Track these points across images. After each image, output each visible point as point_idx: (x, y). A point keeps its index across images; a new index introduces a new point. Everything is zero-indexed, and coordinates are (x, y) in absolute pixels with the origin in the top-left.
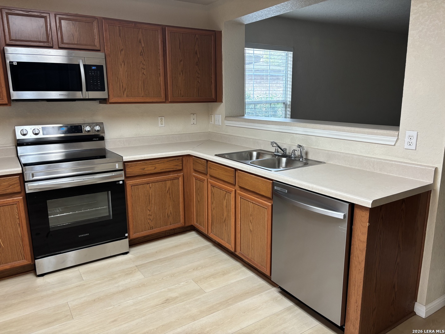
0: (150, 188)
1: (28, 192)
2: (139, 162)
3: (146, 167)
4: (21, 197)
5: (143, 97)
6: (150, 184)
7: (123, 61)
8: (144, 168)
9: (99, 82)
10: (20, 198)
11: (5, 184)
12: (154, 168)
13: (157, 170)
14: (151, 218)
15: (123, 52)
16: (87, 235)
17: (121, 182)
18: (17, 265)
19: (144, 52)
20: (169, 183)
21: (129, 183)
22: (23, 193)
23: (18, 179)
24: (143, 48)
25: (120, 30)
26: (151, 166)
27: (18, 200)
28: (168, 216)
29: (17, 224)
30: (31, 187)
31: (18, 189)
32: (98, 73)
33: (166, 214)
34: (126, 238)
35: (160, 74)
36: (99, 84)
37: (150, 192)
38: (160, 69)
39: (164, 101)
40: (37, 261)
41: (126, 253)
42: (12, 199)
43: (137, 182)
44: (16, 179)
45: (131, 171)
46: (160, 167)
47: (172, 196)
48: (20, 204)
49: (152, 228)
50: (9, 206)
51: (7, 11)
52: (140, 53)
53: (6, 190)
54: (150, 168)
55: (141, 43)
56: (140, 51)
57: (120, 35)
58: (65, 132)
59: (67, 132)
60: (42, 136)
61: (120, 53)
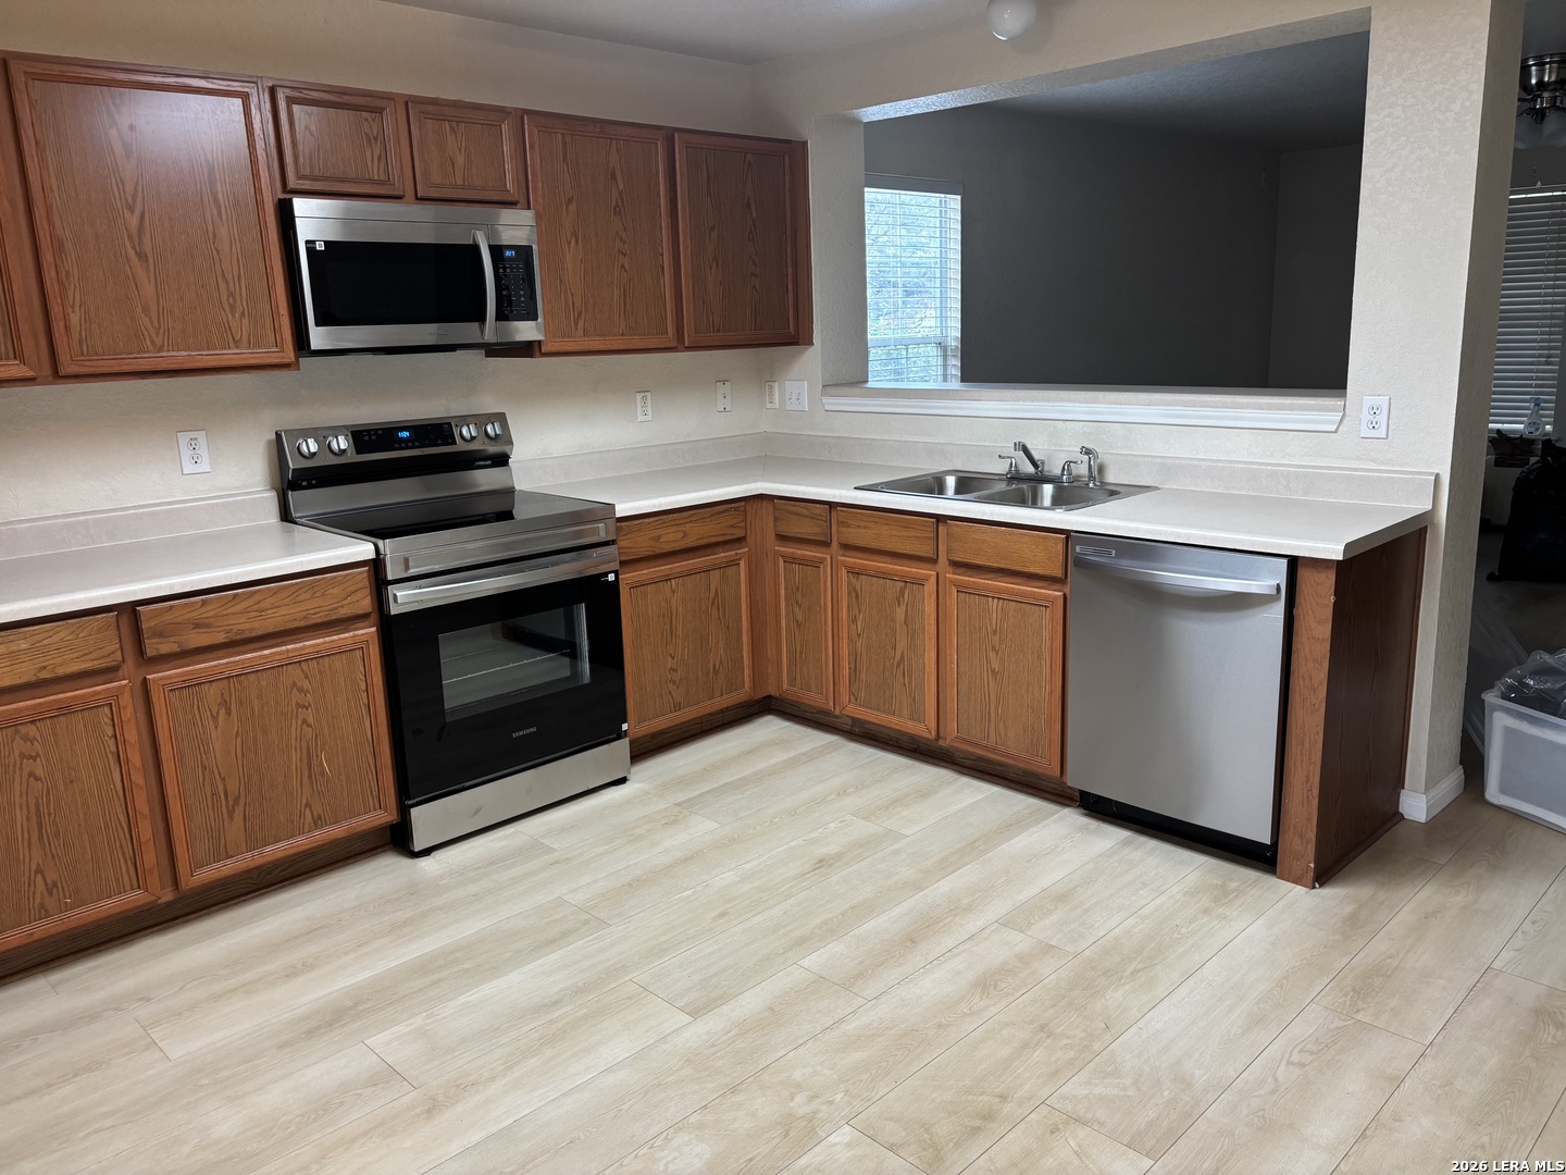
0: (673, 592)
1: (394, 610)
2: (647, 520)
3: (662, 532)
4: (374, 629)
5: (622, 335)
6: (673, 581)
7: (575, 234)
8: (659, 537)
9: (522, 293)
10: (369, 631)
11: (335, 591)
12: (682, 534)
13: (690, 542)
14: (677, 677)
15: (573, 207)
16: (532, 730)
17: (611, 577)
18: (364, 828)
19: (623, 205)
20: (715, 576)
21: (627, 578)
22: (374, 618)
23: (365, 575)
24: (620, 193)
25: (564, 145)
26: (675, 529)
27: (363, 638)
28: (716, 672)
29: (363, 707)
30: (405, 598)
31: (365, 603)
32: (521, 268)
33: (711, 666)
34: (620, 735)
35: (663, 268)
36: (523, 299)
37: (674, 605)
38: (662, 255)
39: (674, 344)
40: (414, 812)
41: (623, 781)
42: (351, 634)
43: (644, 577)
44: (359, 578)
45: (629, 545)
46: (697, 533)
47: (724, 614)
48: (370, 648)
49: (678, 707)
50: (344, 656)
51: (289, 92)
52: (615, 209)
53: (337, 608)
54: (671, 537)
55: (615, 179)
56: (614, 203)
57: (565, 157)
58: (410, 444)
59: (416, 444)
60: (353, 457)
61: (567, 209)
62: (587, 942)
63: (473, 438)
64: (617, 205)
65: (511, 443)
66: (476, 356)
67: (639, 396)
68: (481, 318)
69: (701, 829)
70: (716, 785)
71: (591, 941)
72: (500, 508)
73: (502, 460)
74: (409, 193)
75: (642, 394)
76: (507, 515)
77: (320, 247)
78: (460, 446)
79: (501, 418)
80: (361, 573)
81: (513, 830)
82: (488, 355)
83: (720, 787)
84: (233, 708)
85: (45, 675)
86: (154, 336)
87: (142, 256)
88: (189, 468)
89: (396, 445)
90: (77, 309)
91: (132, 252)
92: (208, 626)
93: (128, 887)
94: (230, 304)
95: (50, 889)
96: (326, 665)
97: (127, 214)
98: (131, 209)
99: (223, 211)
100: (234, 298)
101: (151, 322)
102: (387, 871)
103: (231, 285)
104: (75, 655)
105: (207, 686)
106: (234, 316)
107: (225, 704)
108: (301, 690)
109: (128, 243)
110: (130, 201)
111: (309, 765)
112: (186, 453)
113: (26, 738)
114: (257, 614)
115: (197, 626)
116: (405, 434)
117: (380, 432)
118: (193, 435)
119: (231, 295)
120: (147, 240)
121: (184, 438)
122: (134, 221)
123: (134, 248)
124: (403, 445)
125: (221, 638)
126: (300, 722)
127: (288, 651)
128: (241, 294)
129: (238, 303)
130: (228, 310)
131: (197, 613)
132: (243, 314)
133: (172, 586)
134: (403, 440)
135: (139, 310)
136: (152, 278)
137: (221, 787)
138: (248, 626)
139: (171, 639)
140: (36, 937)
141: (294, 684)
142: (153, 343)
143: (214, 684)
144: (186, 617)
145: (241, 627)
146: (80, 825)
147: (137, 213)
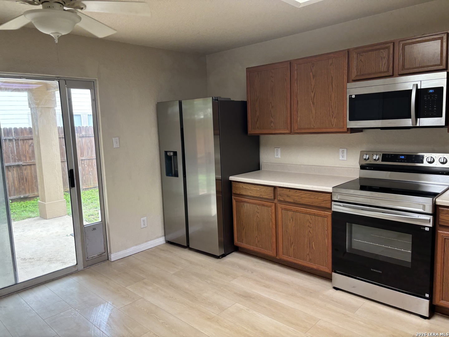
1: (333, 210)
9: (435, 106)
10: (329, 213)
11: (321, 198)
16: (379, 272)
21: (442, 233)
22: (330, 210)
27: (327, 215)
29: (325, 235)
31: (328, 204)
32: (436, 97)
36: (435, 109)
40: (334, 274)
41: (427, 318)
42: (324, 212)
44: (328, 197)
48: (329, 218)
50: (322, 218)
53: (321, 203)
58: (403, 161)
59: (405, 161)
60: (380, 162)
63: (432, 162)
74: (396, 74)
80: (329, 195)
81: (364, 301)
84: (294, 220)
85: (261, 196)
86: (313, 123)
87: (313, 103)
88: (341, 158)
89: (397, 161)
90: (299, 117)
91: (311, 103)
92: (290, 197)
94: (332, 115)
95: (258, 242)
96: (317, 218)
97: (312, 93)
98: (313, 92)
99: (334, 89)
101: (313, 120)
103: (333, 110)
104: (266, 194)
105: (289, 211)
106: (332, 118)
107: (292, 218)
108: (310, 222)
109: (311, 101)
110: (313, 90)
111: (310, 243)
113: (257, 208)
114: (300, 198)
115: (288, 196)
116: (403, 157)
117: (393, 155)
119: (333, 112)
120: (315, 99)
121: (341, 150)
122: (312, 94)
123: (312, 102)
124: (400, 161)
125: (292, 201)
126: (308, 231)
127: (307, 210)
128: (335, 112)
129: (334, 115)
130: (331, 116)
131: (288, 193)
132: (335, 117)
133: (283, 185)
134: (402, 159)
135: (311, 117)
136: (315, 109)
137: (289, 238)
138: (298, 200)
139: (282, 197)
141: (308, 220)
142: (313, 125)
143: (291, 212)
144: (286, 193)
145: (297, 200)
146: (264, 231)
147: (314, 93)
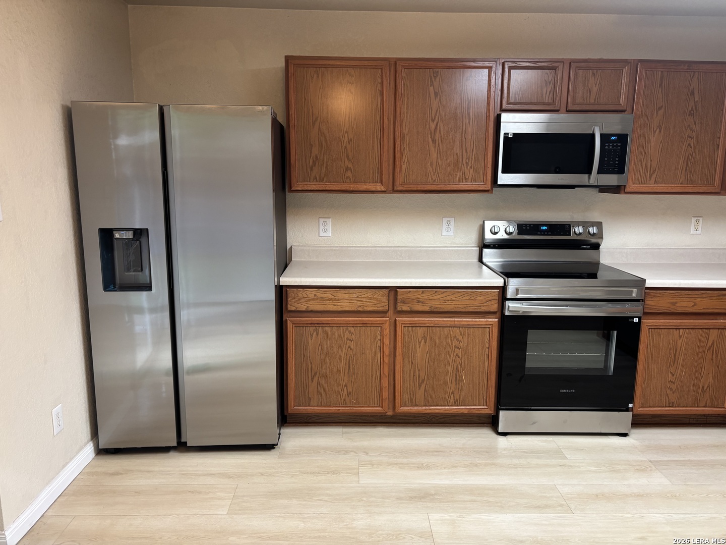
0: (680, 337)
1: (507, 313)
2: (668, 291)
3: (678, 300)
4: (497, 320)
5: (681, 184)
6: (681, 331)
7: (660, 127)
8: (676, 303)
9: (617, 159)
10: (494, 320)
11: (481, 298)
12: (693, 304)
13: (696, 309)
14: (674, 387)
15: (661, 112)
16: (572, 391)
17: (636, 320)
18: (477, 412)
19: (696, 110)
20: (714, 334)
21: (647, 322)
22: (498, 314)
23: (497, 293)
24: (695, 103)
25: (662, 77)
26: (688, 299)
27: (491, 323)
28: (703, 391)
29: (486, 355)
30: (512, 307)
31: (494, 307)
32: (619, 146)
33: (701, 386)
34: (627, 410)
35: (718, 146)
36: (617, 162)
37: (679, 344)
38: (719, 138)
39: (718, 191)
40: (501, 413)
41: (625, 435)
42: (486, 320)
43: (660, 324)
44: (494, 294)
45: (653, 304)
46: (703, 305)
47: (717, 357)
48: (494, 328)
49: (672, 404)
50: (480, 329)
51: (511, 64)
52: (690, 112)
53: (481, 306)
54: (685, 304)
55: (694, 95)
56: (690, 108)
57: (661, 85)
58: (546, 233)
59: (549, 233)
60: (515, 236)
61: (657, 112)
62: (556, 517)
63: (580, 234)
64: (692, 110)
65: (602, 238)
66: (594, 191)
67: (694, 219)
68: (589, 172)
69: (658, 481)
70: (684, 459)
71: (558, 517)
72: (590, 272)
73: (596, 247)
74: (563, 109)
75: (697, 218)
76: (594, 276)
77: (510, 136)
78: (573, 237)
79: (599, 225)
80: (496, 292)
81: (551, 439)
82: (600, 191)
83: (683, 461)
84: (428, 341)
85: (360, 309)
86: (432, 175)
87: (434, 141)
88: (445, 233)
89: (539, 233)
90: (405, 164)
91: (430, 140)
92: (423, 303)
93: (376, 403)
94: (466, 162)
95: (349, 394)
96: (471, 331)
97: (431, 123)
98: (433, 121)
99: (471, 120)
100: (469, 160)
101: (433, 170)
102: (482, 436)
103: (468, 155)
104: (372, 304)
105: (419, 328)
106: (467, 168)
107: (424, 338)
108: (458, 340)
109: (429, 136)
110: (433, 118)
111: (456, 375)
112: (445, 226)
113: (350, 332)
114: (444, 301)
115: (418, 302)
116: (545, 228)
117: (531, 226)
118: (449, 219)
119: (468, 158)
120: (437, 134)
121: (445, 220)
122: (433, 126)
123: (431, 138)
124: (543, 233)
125: (427, 309)
126: (455, 354)
127: (454, 321)
128: (472, 158)
129: (470, 162)
130: (465, 165)
131: (419, 296)
132: (471, 167)
133: (411, 283)
134: (544, 231)
135: (429, 164)
136: (436, 151)
137: (417, 373)
138: (439, 306)
139: (408, 305)
140: (341, 411)
141: (455, 337)
142: (432, 179)
143: (422, 328)
144: (416, 297)
145: (437, 306)
146: (363, 372)
147: (435, 122)
